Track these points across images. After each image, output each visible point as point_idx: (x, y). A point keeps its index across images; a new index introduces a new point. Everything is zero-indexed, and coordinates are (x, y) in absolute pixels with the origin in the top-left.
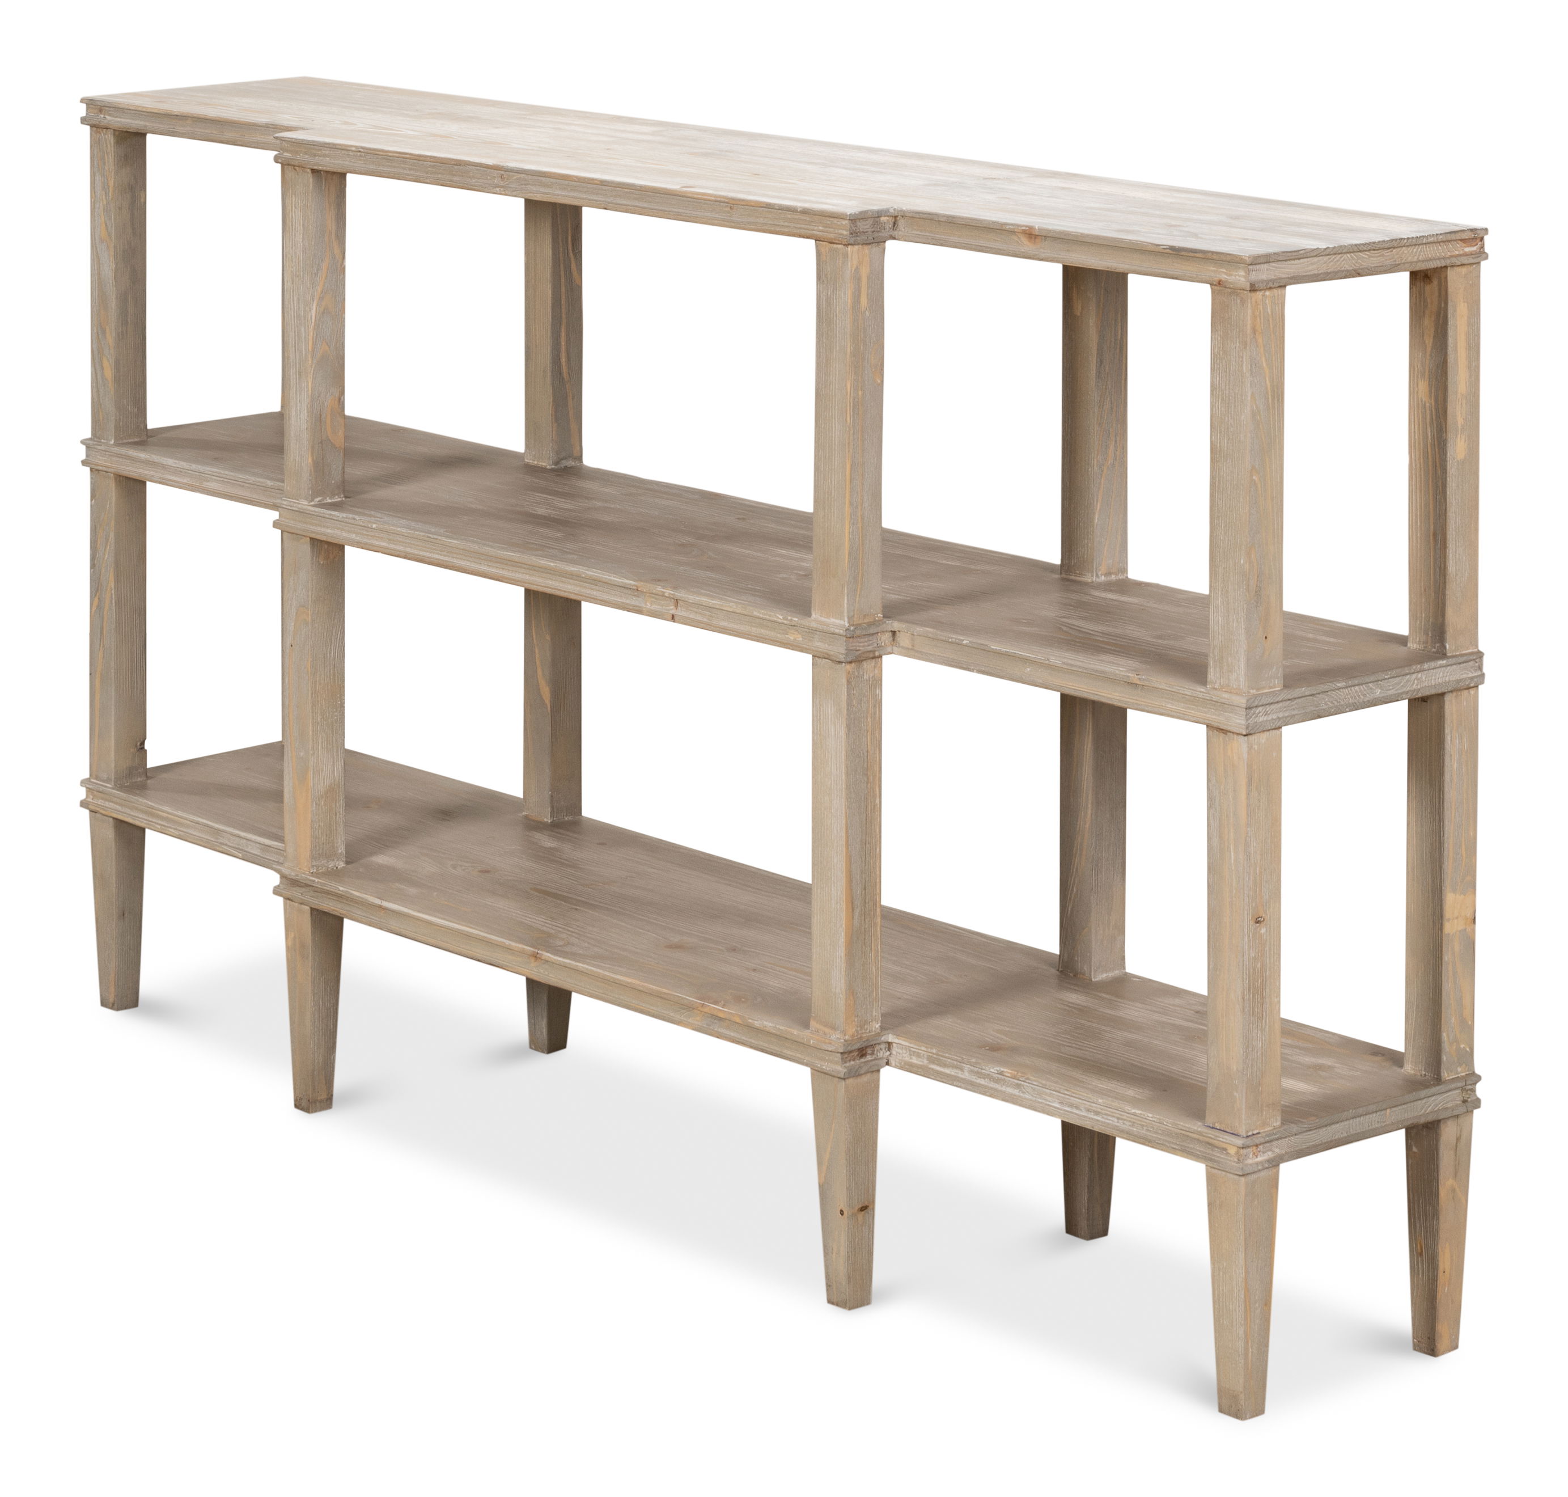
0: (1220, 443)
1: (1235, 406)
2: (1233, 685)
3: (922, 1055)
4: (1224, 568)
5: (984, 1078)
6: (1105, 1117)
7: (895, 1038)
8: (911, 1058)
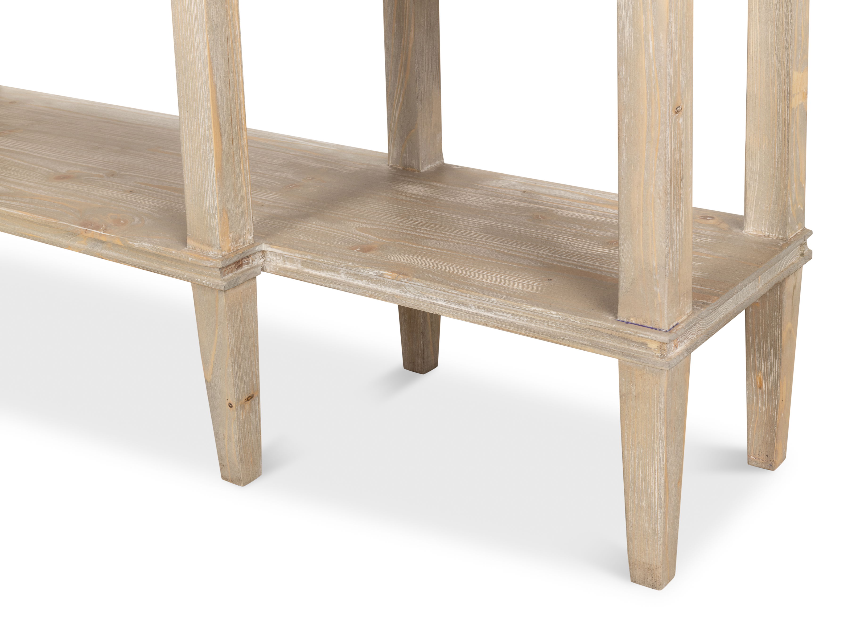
3: (296, 260)
5: (362, 280)
6: (498, 313)
7: (269, 247)
8: (285, 264)
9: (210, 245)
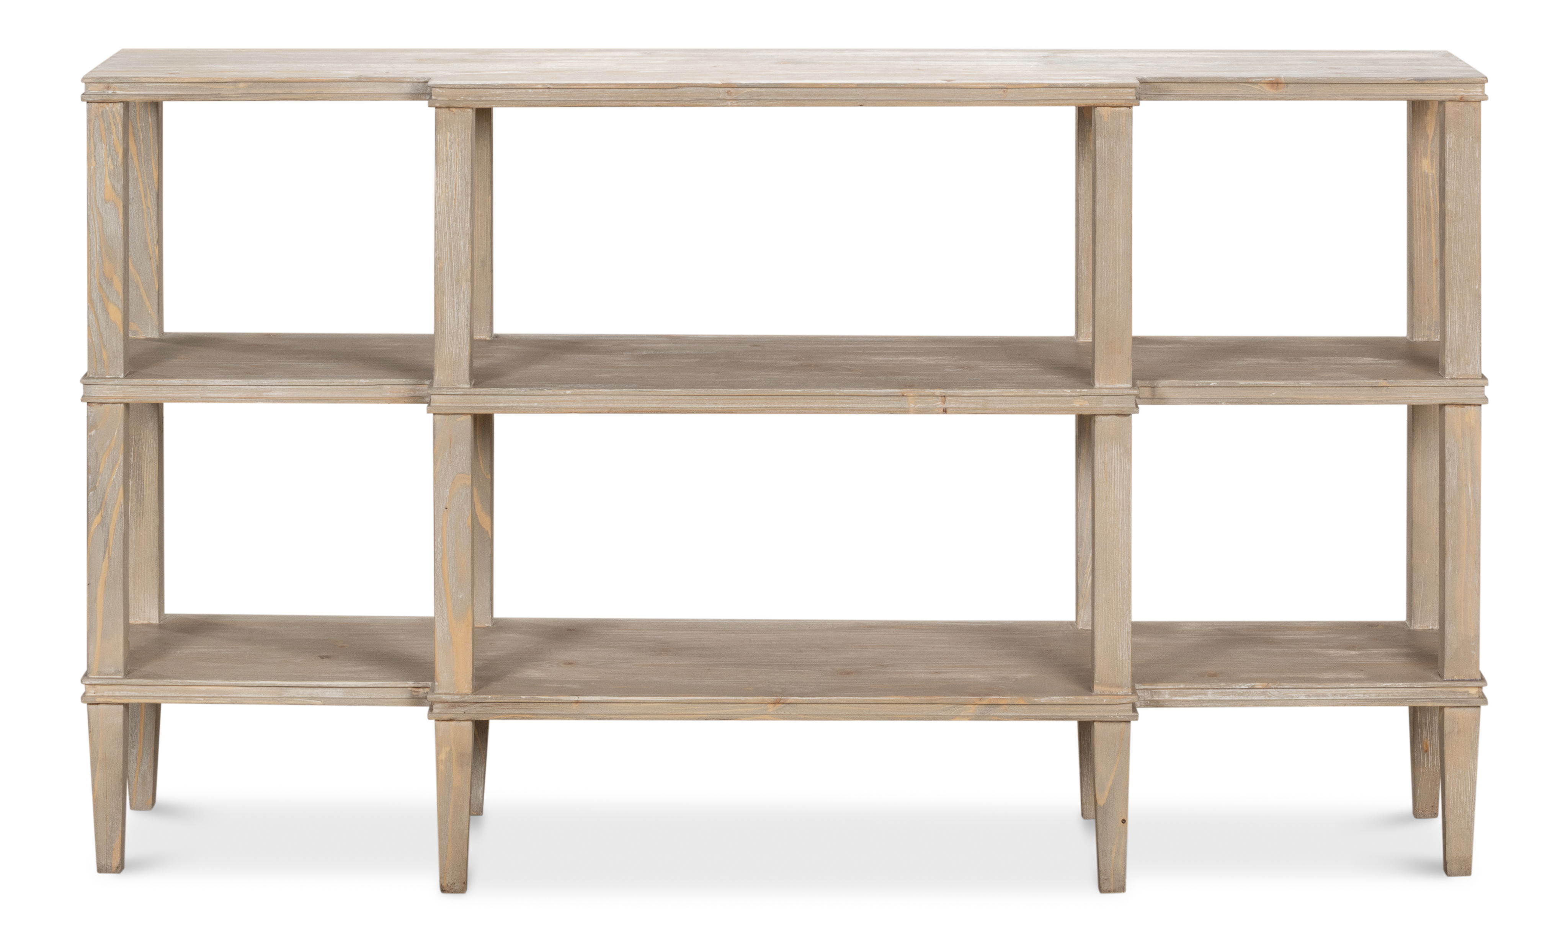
0: (1455, 209)
1: (1469, 182)
2: (1470, 372)
3: (1163, 692)
4: (1460, 294)
5: (1229, 695)
6: (1351, 695)
7: (1141, 686)
8: (1153, 697)
9: (1120, 686)
